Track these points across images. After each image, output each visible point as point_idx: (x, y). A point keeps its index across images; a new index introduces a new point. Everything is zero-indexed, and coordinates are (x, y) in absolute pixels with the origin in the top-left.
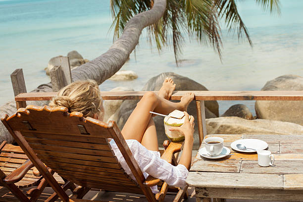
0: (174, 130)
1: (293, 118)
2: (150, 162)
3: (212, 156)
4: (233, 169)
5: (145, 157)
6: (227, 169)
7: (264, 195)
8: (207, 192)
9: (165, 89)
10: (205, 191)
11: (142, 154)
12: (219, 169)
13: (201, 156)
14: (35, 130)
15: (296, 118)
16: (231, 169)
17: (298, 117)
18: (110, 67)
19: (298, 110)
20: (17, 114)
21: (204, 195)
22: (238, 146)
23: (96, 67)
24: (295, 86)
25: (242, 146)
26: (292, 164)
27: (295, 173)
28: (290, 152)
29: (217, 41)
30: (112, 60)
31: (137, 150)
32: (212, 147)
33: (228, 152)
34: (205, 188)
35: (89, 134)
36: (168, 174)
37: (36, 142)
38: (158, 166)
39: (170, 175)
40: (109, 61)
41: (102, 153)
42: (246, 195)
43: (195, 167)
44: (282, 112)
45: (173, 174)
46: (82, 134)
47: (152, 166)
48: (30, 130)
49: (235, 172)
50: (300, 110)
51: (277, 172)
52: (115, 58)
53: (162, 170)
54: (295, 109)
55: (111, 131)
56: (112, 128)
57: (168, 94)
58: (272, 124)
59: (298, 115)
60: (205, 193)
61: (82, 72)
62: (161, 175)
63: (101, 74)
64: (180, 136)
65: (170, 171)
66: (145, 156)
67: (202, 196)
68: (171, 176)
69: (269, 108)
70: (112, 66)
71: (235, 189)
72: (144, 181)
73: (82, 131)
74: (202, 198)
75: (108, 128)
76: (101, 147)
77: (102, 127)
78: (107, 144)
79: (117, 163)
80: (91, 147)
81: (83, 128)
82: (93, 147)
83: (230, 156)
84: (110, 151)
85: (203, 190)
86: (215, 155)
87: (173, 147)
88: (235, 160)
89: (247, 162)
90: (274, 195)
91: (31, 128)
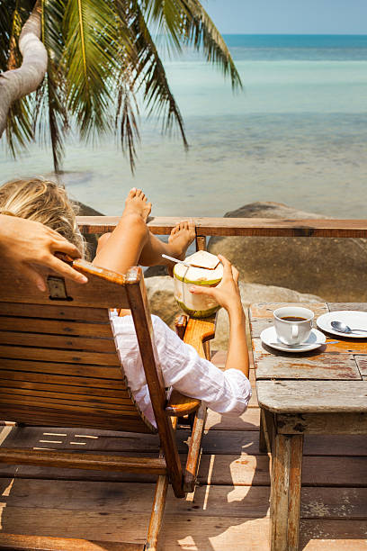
0: (200, 293)
1: (277, 279)
2: (186, 365)
4: (344, 372)
5: (178, 356)
6: (332, 374)
8: (303, 423)
10: (298, 421)
11: (172, 349)
12: (316, 373)
13: (266, 347)
16: (340, 372)
17: (285, 277)
19: (285, 264)
21: (295, 428)
22: (335, 324)
25: (343, 326)
31: (163, 340)
32: (295, 328)
33: (321, 339)
34: (300, 415)
35: (70, 299)
38: (201, 375)
39: (221, 392)
43: (265, 370)
44: (256, 269)
45: (225, 391)
46: (51, 298)
47: (188, 375)
49: (353, 378)
50: (288, 265)
54: (280, 263)
56: (138, 284)
59: (285, 275)
60: (300, 425)
62: (205, 393)
64: (210, 306)
65: (222, 385)
66: (177, 352)
67: (291, 432)
68: (222, 396)
72: (166, 403)
73: (55, 292)
74: (289, 436)
75: (127, 285)
76: (90, 330)
77: (110, 282)
78: (107, 323)
79: (119, 366)
80: (65, 329)
81: (61, 285)
82: (70, 330)
83: (323, 346)
84: (110, 338)
85: (296, 419)
86: (297, 345)
87: (198, 330)
88: (338, 353)
89: (364, 358)
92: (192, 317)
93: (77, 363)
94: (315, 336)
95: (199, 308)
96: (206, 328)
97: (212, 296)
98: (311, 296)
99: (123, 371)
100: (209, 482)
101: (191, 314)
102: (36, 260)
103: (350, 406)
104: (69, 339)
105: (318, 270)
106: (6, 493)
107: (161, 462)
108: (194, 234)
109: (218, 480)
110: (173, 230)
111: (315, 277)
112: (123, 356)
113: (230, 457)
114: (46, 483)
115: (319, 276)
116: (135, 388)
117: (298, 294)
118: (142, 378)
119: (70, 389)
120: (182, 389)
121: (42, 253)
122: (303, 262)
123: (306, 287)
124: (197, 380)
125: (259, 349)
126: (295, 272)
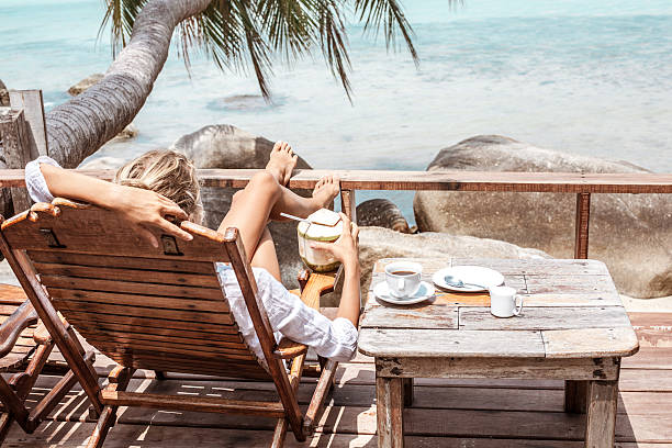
0: (320, 249)
1: (499, 230)
2: (290, 312)
3: (400, 299)
4: (444, 322)
5: (282, 303)
6: (433, 324)
7: (507, 369)
8: (399, 367)
10: (394, 365)
12: (416, 323)
13: (378, 300)
14: (64, 247)
15: (503, 230)
16: (440, 322)
17: (510, 228)
18: (116, 112)
19: (510, 212)
20: (29, 215)
21: (392, 372)
22: (448, 279)
23: (88, 112)
24: (502, 160)
25: (455, 281)
26: (555, 311)
27: (562, 329)
28: (546, 291)
29: (338, 56)
30: (118, 97)
31: (267, 289)
32: (401, 280)
33: (430, 292)
34: (396, 359)
35: (181, 254)
36: (321, 337)
37: (57, 272)
38: (306, 322)
39: (326, 338)
40: (113, 99)
41: (201, 292)
42: (474, 371)
43: (371, 319)
44: (474, 218)
45: (330, 337)
46: (166, 254)
47: (293, 321)
48: (52, 246)
49: (450, 328)
50: (514, 213)
51: (530, 327)
52: (124, 92)
53: (313, 329)
54: (504, 211)
55: (231, 248)
56: (234, 242)
57: (284, 175)
58: (456, 244)
59: (510, 225)
60: (396, 369)
61: (60, 124)
62: (310, 338)
65: (327, 331)
66: (282, 301)
67: (389, 375)
68: (327, 342)
69: (447, 209)
70: (119, 111)
71: (453, 358)
72: (275, 347)
73: (168, 248)
74: (388, 379)
75: (225, 243)
76: (201, 281)
77: (212, 240)
78: (214, 275)
79: (229, 313)
80: (180, 280)
81: (173, 243)
82: (184, 281)
83: (434, 298)
84: (218, 288)
85: (392, 363)
86: (406, 297)
87: (319, 283)
88: (444, 305)
89: (468, 310)
90: (525, 369)
91: (55, 243)
92: (315, 272)
93: (192, 310)
94: (425, 289)
95: (320, 263)
98: (534, 250)
100: (335, 430)
103: (437, 351)
104: (184, 289)
105: (550, 219)
106: (142, 438)
107: (279, 406)
108: (338, 188)
109: (343, 428)
110: (317, 185)
111: (547, 228)
112: (231, 303)
113: (359, 409)
114: (180, 430)
115: (551, 226)
116: (245, 334)
117: (518, 248)
119: (189, 334)
120: (289, 334)
121: (154, 217)
122: (532, 209)
123: (535, 240)
124: (302, 326)
126: (521, 221)
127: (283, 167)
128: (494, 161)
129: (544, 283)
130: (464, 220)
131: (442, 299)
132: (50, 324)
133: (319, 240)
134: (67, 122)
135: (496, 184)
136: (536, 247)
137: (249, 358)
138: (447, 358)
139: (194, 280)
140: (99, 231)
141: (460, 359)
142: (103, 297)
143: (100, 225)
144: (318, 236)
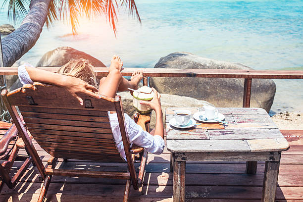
0: (144, 104)
1: (187, 92)
2: (137, 133)
3: (181, 126)
4: (203, 136)
5: (134, 129)
6: (198, 137)
7: (233, 157)
8: (185, 156)
9: (115, 66)
10: (183, 156)
11: (132, 127)
12: (191, 137)
13: (171, 126)
14: (37, 104)
15: (189, 92)
16: (201, 136)
17: (191, 92)
18: (28, 41)
19: (191, 85)
20: (21, 90)
21: (182, 159)
22: (200, 117)
23: (16, 41)
24: (187, 63)
25: (204, 118)
26: (250, 131)
27: (255, 139)
28: (243, 122)
29: (112, 17)
30: (29, 34)
31: (128, 123)
32: (183, 118)
33: (194, 123)
34: (184, 153)
35: (93, 108)
36: (150, 144)
37: (32, 116)
38: (144, 137)
39: (152, 144)
40: (26, 35)
41: (100, 125)
42: (218, 158)
44: (176, 87)
45: (154, 144)
46: (86, 107)
47: (139, 137)
48: (31, 104)
49: (206, 139)
50: (193, 85)
51: (240, 138)
52: (31, 32)
53: (147, 140)
54: (188, 84)
55: (117, 105)
56: (119, 102)
61: (5, 46)
62: (145, 144)
63: (21, 49)
65: (153, 141)
67: (181, 160)
68: (153, 146)
69: (164, 83)
71: (209, 153)
72: (130, 149)
73: (87, 105)
74: (179, 162)
75: (115, 102)
76: (101, 120)
77: (109, 101)
78: (107, 117)
79: (111, 134)
80: (91, 119)
81: (90, 102)
82: (92, 119)
83: (196, 126)
84: (108, 123)
86: (184, 125)
87: (143, 119)
88: (201, 129)
89: (212, 131)
90: (240, 157)
91: (33, 103)
92: (141, 114)
93: (95, 132)
94: (192, 122)
95: (144, 110)
96: (147, 118)
97: (149, 105)
98: (204, 101)
99: (113, 136)
100: (148, 184)
101: (140, 113)
102: (80, 92)
103: (203, 149)
104: (92, 123)
105: (208, 88)
106: (62, 189)
107: (128, 174)
108: (142, 76)
109: (152, 183)
110: (133, 75)
111: (207, 92)
112: (113, 129)
113: (158, 174)
114: (79, 185)
115: (209, 91)
116: (117, 143)
117: (197, 100)
118: (120, 138)
119: (91, 143)
120: (136, 143)
122: (201, 83)
123: (202, 97)
124: (142, 139)
125: (168, 127)
126: (196, 89)
127: (117, 66)
128: (184, 63)
129: (242, 119)
130: (172, 88)
131: (199, 126)
132: (25, 140)
133: (144, 100)
134: (8, 45)
135: (211, 74)
136: (202, 100)
137: (116, 153)
138: (206, 153)
139: (97, 119)
140: (55, 96)
141: (212, 153)
142: (53, 127)
143: (56, 95)
144: (143, 98)
